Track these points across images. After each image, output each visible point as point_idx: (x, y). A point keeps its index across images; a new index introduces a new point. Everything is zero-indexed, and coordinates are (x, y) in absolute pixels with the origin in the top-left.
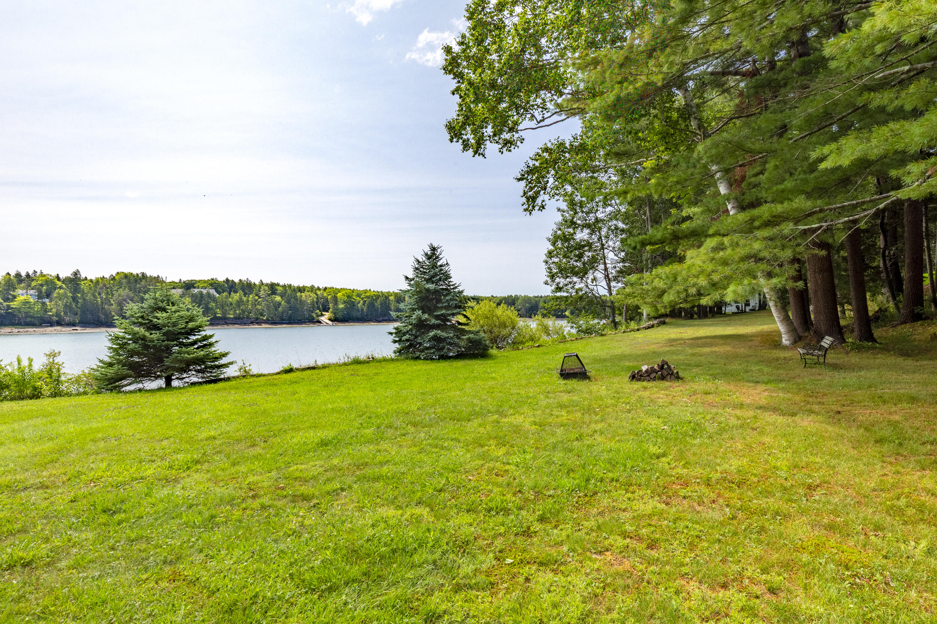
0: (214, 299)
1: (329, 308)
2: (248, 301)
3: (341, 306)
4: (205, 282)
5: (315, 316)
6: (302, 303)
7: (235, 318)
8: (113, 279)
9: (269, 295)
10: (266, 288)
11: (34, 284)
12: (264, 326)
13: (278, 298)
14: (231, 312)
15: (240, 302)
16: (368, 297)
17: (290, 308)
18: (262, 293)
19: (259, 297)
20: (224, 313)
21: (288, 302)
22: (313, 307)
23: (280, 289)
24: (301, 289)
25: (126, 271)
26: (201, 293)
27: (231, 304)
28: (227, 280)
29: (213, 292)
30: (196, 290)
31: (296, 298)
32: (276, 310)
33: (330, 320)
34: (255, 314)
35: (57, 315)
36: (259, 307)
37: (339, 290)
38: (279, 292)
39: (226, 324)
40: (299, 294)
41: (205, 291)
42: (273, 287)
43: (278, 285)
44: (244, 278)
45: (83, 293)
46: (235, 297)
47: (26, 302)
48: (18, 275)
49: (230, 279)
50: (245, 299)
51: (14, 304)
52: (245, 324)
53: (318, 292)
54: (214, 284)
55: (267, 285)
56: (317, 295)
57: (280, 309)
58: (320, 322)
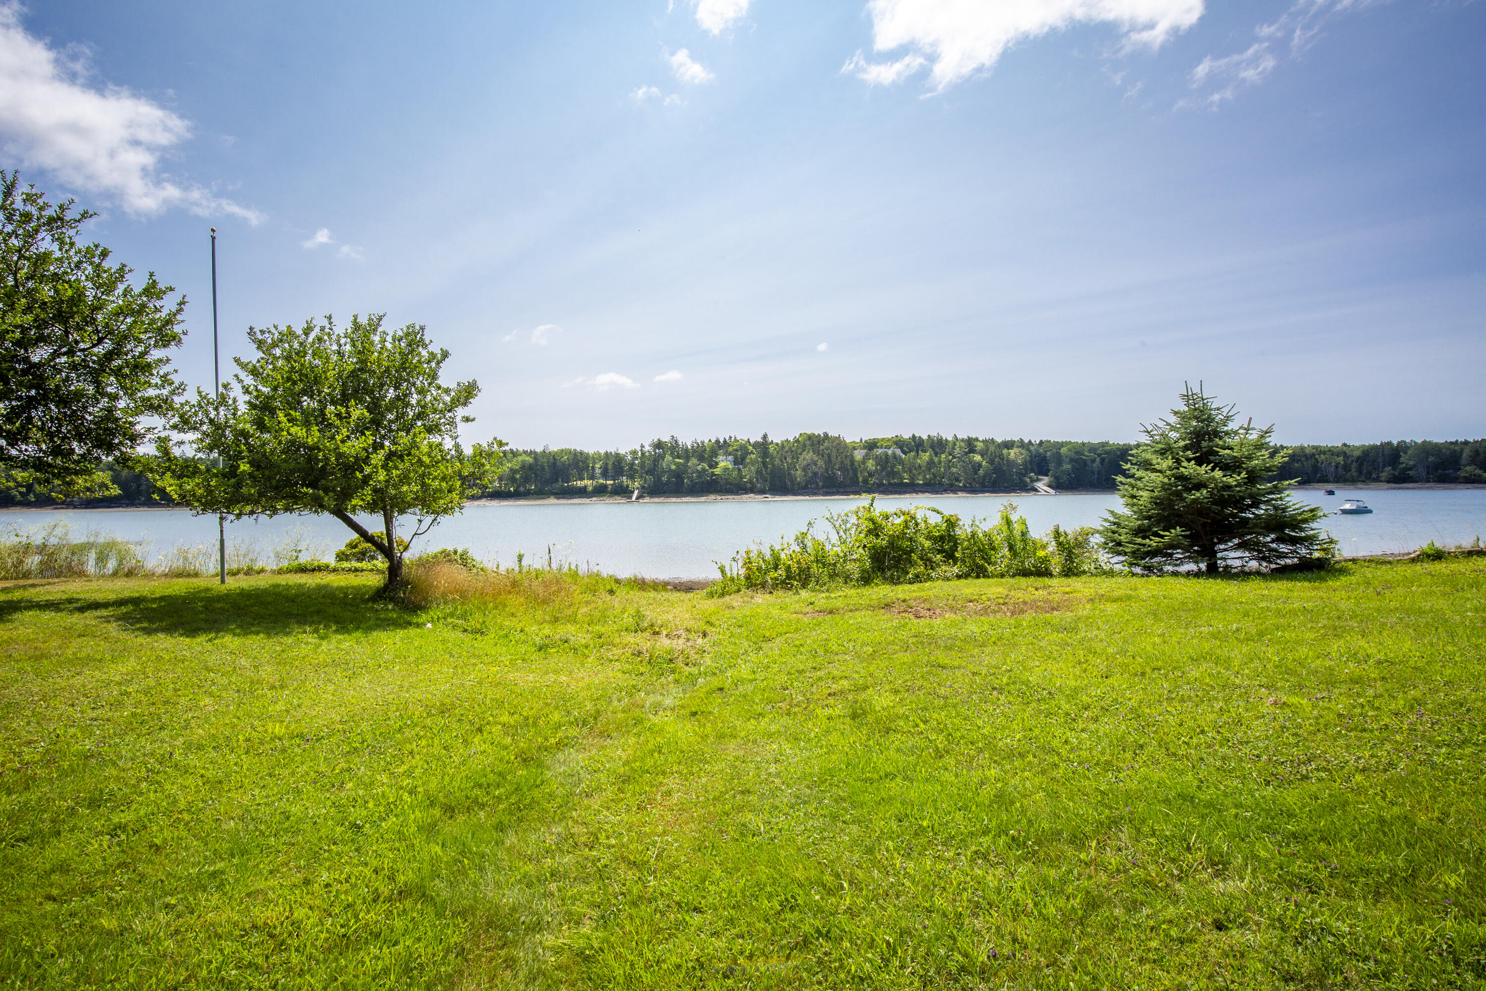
0: (901, 462)
1: (1049, 471)
2: (940, 462)
3: (1067, 466)
4: (889, 440)
5: (1028, 480)
6: (1012, 464)
7: (924, 484)
8: (797, 441)
9: (966, 453)
10: (963, 444)
11: (730, 449)
12: (960, 494)
13: (978, 458)
14: (920, 477)
15: (931, 464)
16: (1107, 452)
17: (995, 471)
18: (957, 451)
19: (954, 457)
20: (912, 478)
21: (991, 462)
22: (1025, 469)
23: (979, 446)
24: (1009, 445)
25: (809, 432)
26: (887, 455)
27: (920, 466)
28: (914, 436)
29: (898, 452)
30: (880, 451)
31: (1001, 457)
32: (976, 473)
33: (1050, 486)
34: (950, 479)
35: (751, 482)
36: (954, 470)
37: (1062, 444)
38: (978, 448)
39: (916, 492)
40: (1005, 451)
41: (890, 452)
42: (970, 443)
43: (977, 440)
44: (934, 434)
45: (772, 458)
46: (925, 457)
47: (726, 469)
48: (717, 441)
49: (917, 435)
50: (936, 460)
51: (717, 471)
52: (937, 492)
53: (1032, 448)
54: (899, 443)
55: (963, 440)
56: (1030, 451)
57: (981, 472)
58: (1036, 490)
